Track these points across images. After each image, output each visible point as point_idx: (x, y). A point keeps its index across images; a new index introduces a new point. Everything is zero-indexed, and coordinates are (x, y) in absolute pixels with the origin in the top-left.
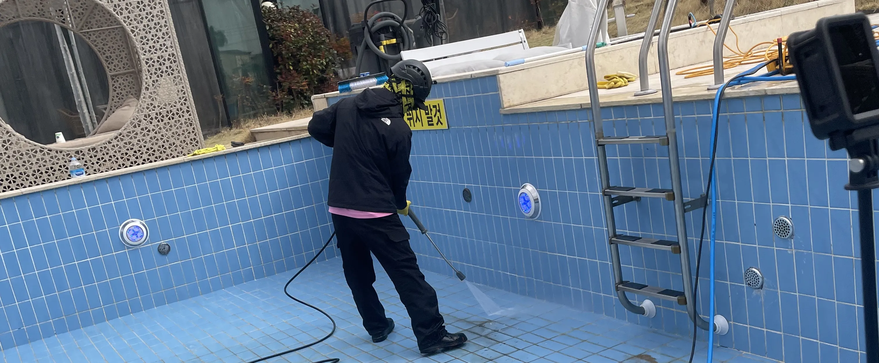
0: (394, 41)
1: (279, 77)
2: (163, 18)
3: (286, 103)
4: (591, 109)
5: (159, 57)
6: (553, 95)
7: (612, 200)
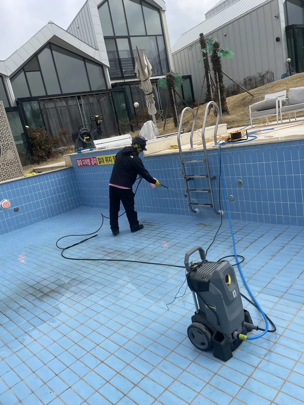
0: (88, 137)
1: (34, 151)
2: (8, 130)
3: (37, 160)
4: (180, 154)
5: (7, 144)
6: (157, 151)
7: (187, 179)
